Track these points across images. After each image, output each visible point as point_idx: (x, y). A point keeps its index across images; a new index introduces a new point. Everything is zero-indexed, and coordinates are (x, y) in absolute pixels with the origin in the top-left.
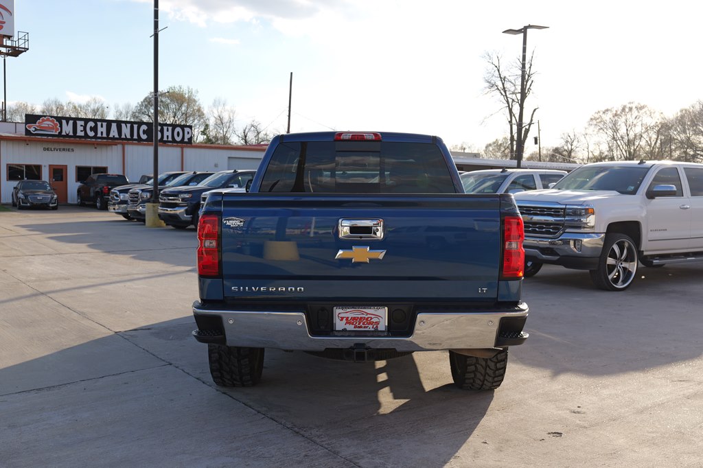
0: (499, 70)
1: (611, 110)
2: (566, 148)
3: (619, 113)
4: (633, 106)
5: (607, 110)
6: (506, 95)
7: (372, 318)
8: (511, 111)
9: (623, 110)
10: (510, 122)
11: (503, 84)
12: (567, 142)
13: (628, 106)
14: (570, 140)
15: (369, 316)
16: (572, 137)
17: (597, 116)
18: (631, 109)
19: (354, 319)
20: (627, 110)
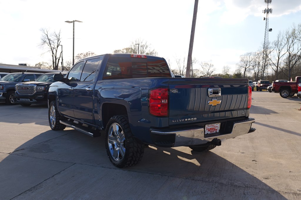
0: (47, 36)
1: (83, 54)
2: (68, 66)
3: (85, 55)
4: (90, 53)
5: (81, 54)
6: (51, 46)
7: (215, 128)
8: (53, 52)
9: (87, 54)
10: (53, 56)
11: (49, 41)
12: (68, 64)
13: (88, 53)
14: (69, 64)
15: (215, 127)
16: (70, 62)
17: (78, 55)
18: (89, 54)
19: (211, 129)
20: (88, 54)
